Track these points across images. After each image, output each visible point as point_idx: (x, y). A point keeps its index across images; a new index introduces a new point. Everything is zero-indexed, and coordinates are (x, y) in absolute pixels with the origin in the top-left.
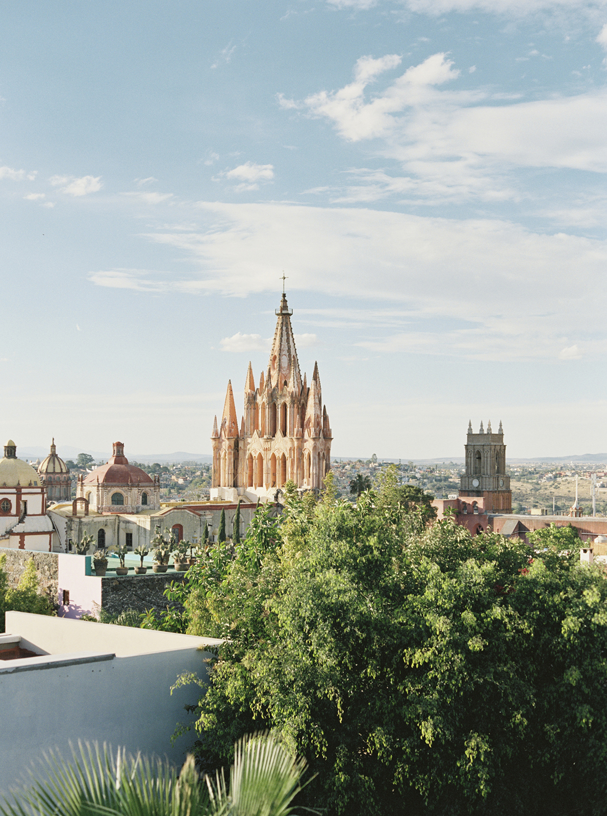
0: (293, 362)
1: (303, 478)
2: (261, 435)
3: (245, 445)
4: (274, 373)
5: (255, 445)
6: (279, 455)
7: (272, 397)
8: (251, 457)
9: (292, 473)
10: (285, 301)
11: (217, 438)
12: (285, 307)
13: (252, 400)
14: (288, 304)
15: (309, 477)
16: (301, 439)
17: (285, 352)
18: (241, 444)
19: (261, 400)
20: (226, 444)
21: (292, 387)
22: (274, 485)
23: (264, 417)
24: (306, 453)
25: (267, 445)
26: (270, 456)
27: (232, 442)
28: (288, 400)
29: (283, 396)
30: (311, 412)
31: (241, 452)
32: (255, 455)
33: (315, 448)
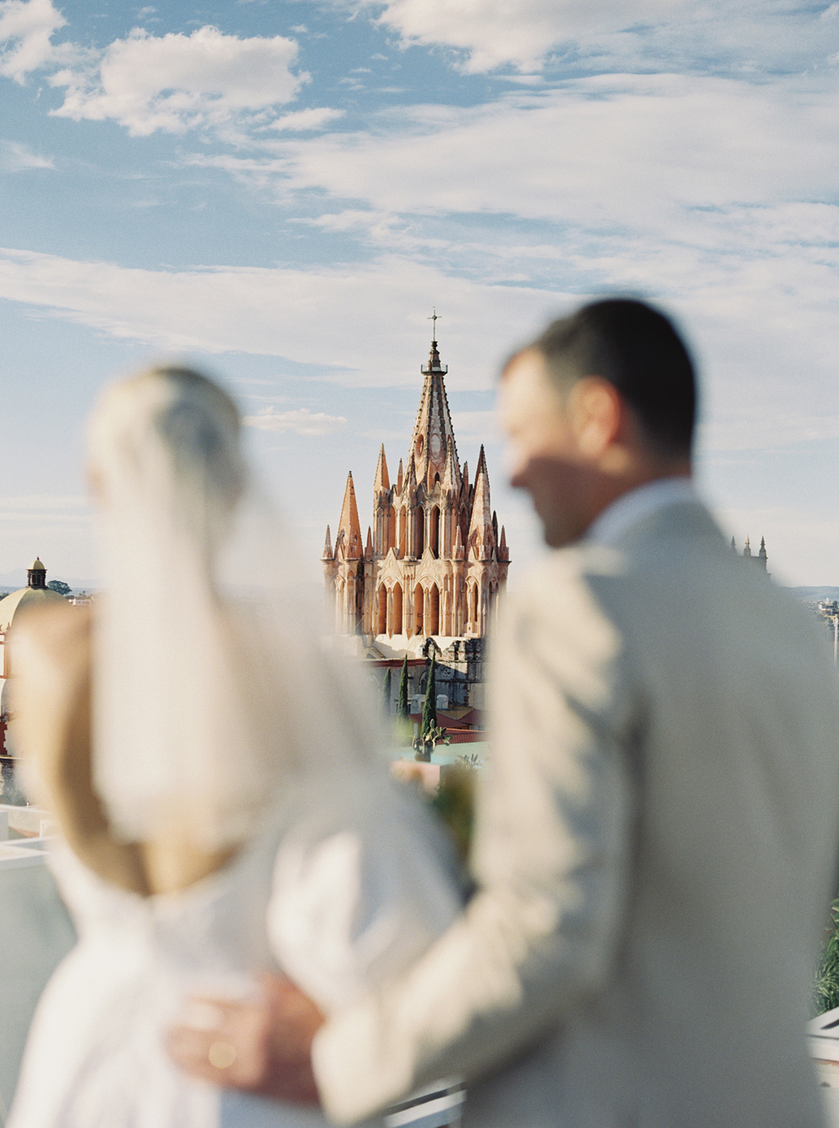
0: (448, 445)
1: (466, 621)
2: (399, 556)
3: (375, 569)
4: (421, 462)
5: (390, 571)
6: (428, 586)
7: (418, 498)
8: (384, 590)
9: (449, 614)
10: (436, 353)
11: (332, 560)
12: (436, 361)
13: (385, 502)
14: (441, 357)
15: (476, 620)
16: (464, 562)
17: (437, 430)
18: (368, 569)
19: (401, 502)
20: (345, 568)
21: (448, 483)
22: (419, 631)
23: (403, 529)
24: (471, 583)
25: (409, 571)
26: (413, 587)
27: (355, 565)
28: (442, 503)
29: (434, 496)
30: (478, 522)
31: (367, 581)
32: (390, 586)
33: (485, 575)
